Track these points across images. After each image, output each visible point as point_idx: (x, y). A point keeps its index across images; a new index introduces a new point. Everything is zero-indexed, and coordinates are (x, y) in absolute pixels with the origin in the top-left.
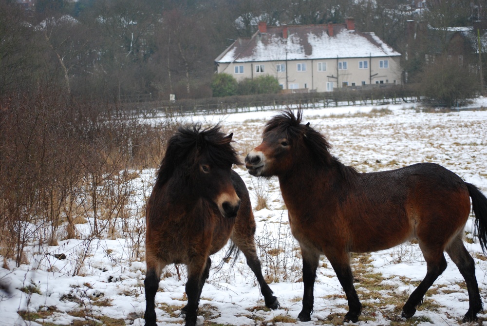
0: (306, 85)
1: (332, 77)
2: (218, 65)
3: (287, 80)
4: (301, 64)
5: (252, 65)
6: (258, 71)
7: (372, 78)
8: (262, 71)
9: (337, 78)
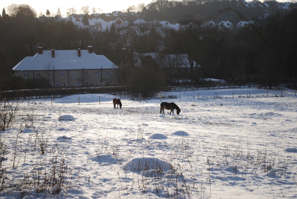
0: (65, 84)
1: (80, 80)
2: (15, 72)
3: (54, 81)
4: (62, 72)
5: (34, 72)
6: (37, 76)
7: (102, 81)
8: (39, 76)
9: (83, 81)
